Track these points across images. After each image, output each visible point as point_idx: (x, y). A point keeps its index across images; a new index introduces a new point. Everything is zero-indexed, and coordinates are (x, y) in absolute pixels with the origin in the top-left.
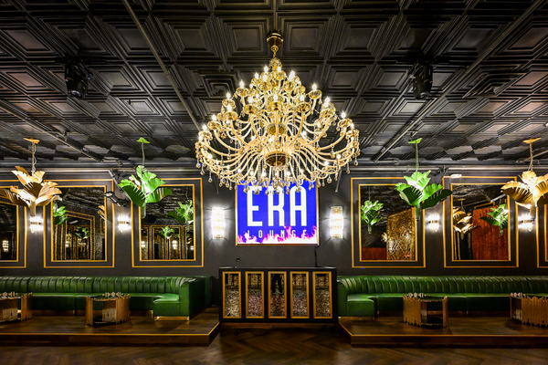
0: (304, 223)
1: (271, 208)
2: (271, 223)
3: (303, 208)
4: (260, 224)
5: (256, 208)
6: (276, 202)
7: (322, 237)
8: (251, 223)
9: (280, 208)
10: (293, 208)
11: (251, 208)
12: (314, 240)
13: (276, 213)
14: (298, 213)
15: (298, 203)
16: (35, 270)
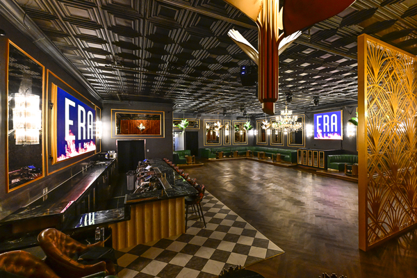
0: (336, 130)
1: (325, 124)
2: (325, 131)
3: (336, 124)
4: (321, 131)
5: (320, 125)
6: (326, 122)
7: (344, 136)
8: (318, 131)
9: (328, 124)
10: (332, 124)
11: (318, 125)
12: (340, 138)
13: (326, 126)
14: (334, 126)
15: (334, 122)
16: (269, 146)
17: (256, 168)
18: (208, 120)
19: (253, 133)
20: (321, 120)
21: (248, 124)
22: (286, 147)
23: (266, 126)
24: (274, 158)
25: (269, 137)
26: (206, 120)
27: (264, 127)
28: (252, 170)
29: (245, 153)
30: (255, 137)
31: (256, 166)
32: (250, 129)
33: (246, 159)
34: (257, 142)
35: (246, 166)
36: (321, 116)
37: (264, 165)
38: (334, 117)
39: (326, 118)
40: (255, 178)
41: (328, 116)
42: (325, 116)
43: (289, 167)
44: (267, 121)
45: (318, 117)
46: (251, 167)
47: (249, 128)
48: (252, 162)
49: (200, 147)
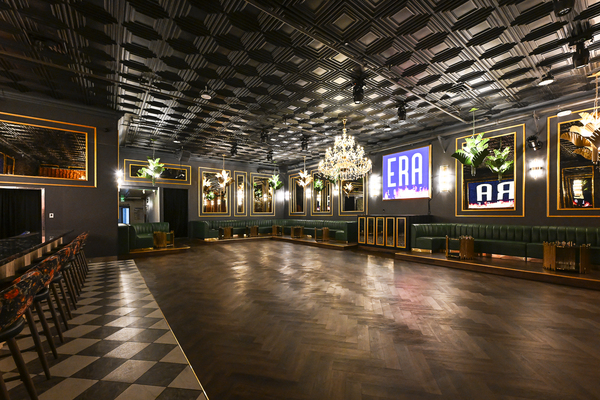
0: (420, 182)
1: (401, 172)
2: (401, 184)
3: (420, 170)
4: (394, 185)
5: (393, 174)
6: (404, 169)
7: (434, 192)
8: (390, 185)
9: (406, 172)
10: (414, 171)
11: (390, 174)
12: (426, 194)
13: (404, 176)
14: (417, 174)
15: (417, 167)
16: (309, 218)
17: (287, 253)
18: (206, 169)
19: (283, 196)
20: (395, 166)
21: (275, 179)
22: (336, 217)
23: (304, 180)
24: (318, 235)
25: (309, 201)
26: (203, 169)
27: (301, 183)
28: (282, 256)
29: (270, 231)
30: (286, 203)
31: (288, 250)
32: (278, 188)
33: (272, 239)
34: (290, 211)
35: (272, 249)
36: (394, 159)
37: (302, 247)
38: (417, 159)
39: (404, 161)
40: (286, 270)
41: (406, 158)
42: (401, 158)
43: (345, 249)
44: (306, 172)
45: (390, 161)
46: (279, 251)
47: (276, 185)
48: (281, 243)
49: (191, 219)
